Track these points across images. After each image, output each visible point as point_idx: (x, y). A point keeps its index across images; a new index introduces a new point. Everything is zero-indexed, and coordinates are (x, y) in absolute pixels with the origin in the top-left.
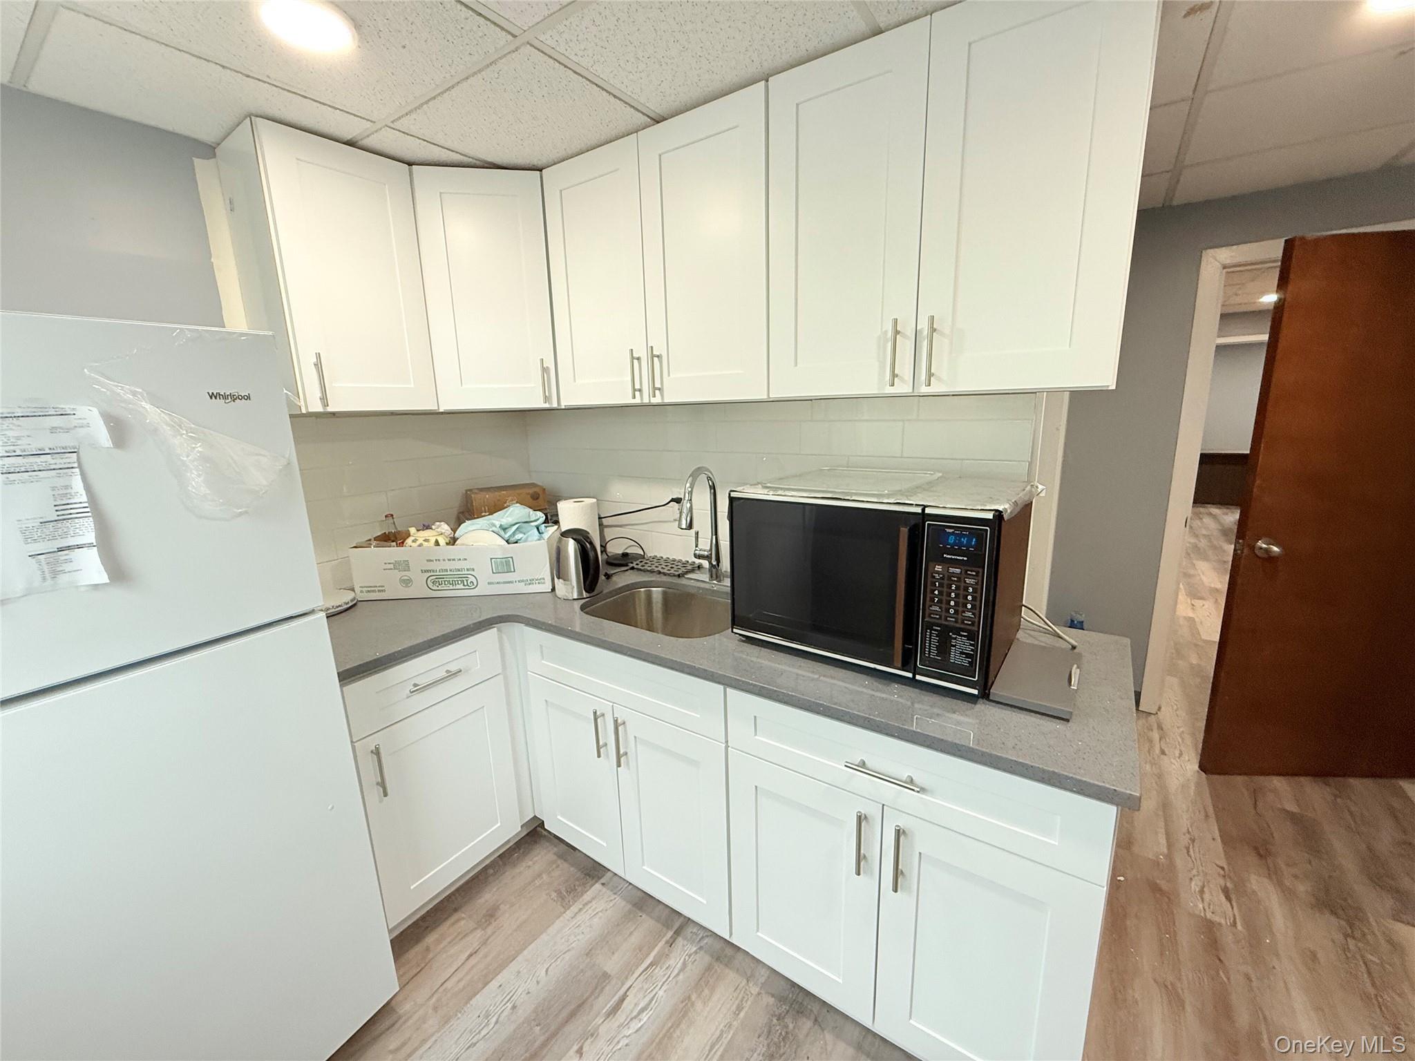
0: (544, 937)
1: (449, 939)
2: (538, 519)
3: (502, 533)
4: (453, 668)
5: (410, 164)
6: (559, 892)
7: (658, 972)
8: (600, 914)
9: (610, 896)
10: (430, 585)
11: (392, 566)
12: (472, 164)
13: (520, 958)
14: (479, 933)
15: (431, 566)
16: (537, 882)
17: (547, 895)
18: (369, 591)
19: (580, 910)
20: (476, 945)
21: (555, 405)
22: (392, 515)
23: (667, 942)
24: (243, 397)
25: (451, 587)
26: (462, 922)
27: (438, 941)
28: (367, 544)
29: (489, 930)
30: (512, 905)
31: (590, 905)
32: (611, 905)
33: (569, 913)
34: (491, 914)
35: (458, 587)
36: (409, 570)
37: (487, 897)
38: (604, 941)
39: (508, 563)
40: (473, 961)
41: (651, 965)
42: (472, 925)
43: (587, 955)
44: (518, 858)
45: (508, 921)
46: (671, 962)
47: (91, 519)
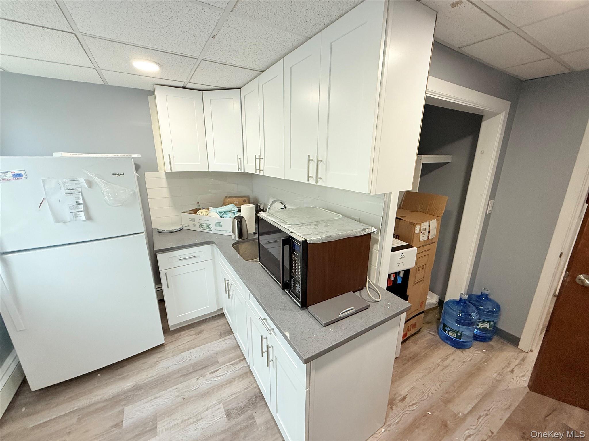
0: (209, 344)
1: (187, 335)
2: (235, 210)
3: (219, 214)
4: (194, 255)
5: (202, 91)
6: (221, 333)
7: (232, 367)
8: (227, 344)
9: (233, 340)
10: (200, 227)
11: (191, 220)
12: (220, 89)
13: (199, 347)
14: (194, 336)
15: (200, 221)
16: (217, 328)
17: (217, 332)
18: (185, 226)
19: (223, 340)
20: (192, 339)
21: (243, 171)
22: (199, 203)
23: (240, 360)
24: (122, 175)
25: (205, 229)
26: (192, 331)
27: (184, 334)
28: (186, 212)
29: (198, 336)
30: (207, 332)
31: (226, 340)
32: (232, 342)
33: (220, 340)
34: (200, 332)
35: (207, 229)
36: (195, 222)
37: (202, 327)
38: (223, 352)
39: (220, 224)
40: (189, 343)
41: (231, 364)
42: (194, 333)
43: (216, 354)
44: (217, 319)
45: (203, 336)
46: (237, 366)
47: (83, 205)
